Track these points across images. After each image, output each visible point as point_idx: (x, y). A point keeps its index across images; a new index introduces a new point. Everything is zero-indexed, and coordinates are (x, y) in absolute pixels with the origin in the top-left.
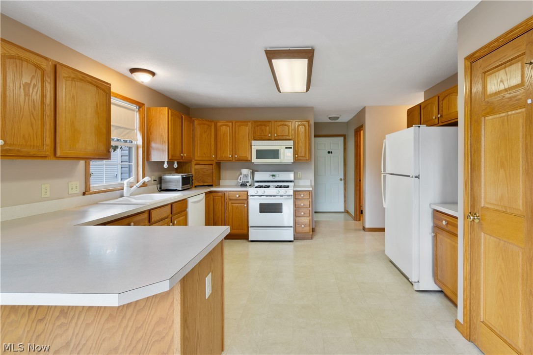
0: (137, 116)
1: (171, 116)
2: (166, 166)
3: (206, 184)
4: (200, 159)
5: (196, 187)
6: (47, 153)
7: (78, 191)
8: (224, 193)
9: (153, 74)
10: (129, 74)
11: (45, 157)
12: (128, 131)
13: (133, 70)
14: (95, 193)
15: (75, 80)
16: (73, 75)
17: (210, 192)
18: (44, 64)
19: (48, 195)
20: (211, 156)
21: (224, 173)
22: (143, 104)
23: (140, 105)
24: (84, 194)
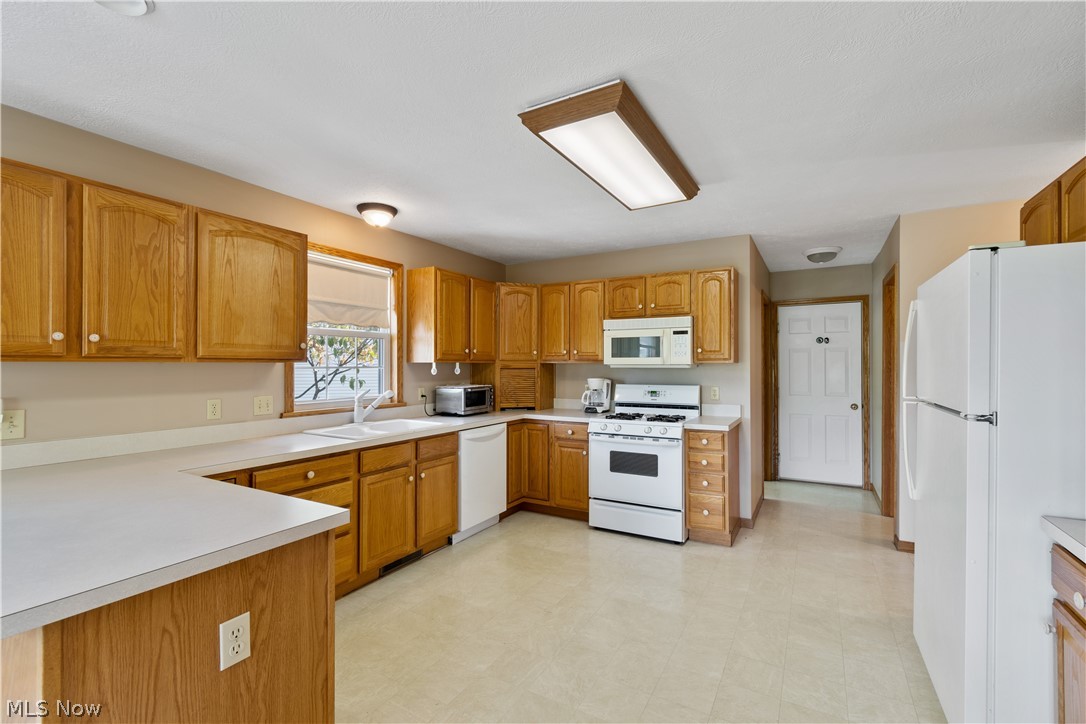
0: (390, 287)
1: (442, 281)
2: (434, 371)
3: (521, 405)
4: (511, 357)
5: (503, 409)
6: (180, 352)
7: (271, 412)
8: (547, 424)
9: (394, 211)
10: (356, 213)
11: (178, 358)
12: (373, 312)
13: (362, 207)
14: (301, 415)
15: (234, 234)
16: (227, 227)
17: (524, 421)
18: (172, 213)
19: (218, 416)
20: (531, 352)
21: (561, 386)
22: (400, 266)
23: (395, 266)
24: (281, 416)
